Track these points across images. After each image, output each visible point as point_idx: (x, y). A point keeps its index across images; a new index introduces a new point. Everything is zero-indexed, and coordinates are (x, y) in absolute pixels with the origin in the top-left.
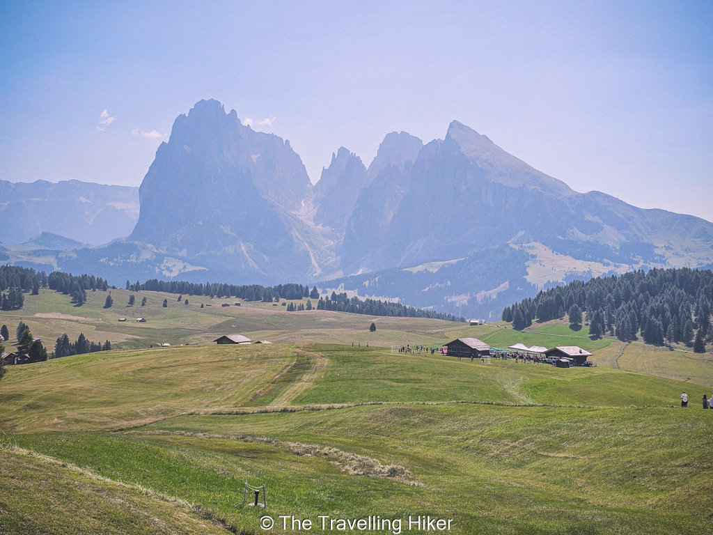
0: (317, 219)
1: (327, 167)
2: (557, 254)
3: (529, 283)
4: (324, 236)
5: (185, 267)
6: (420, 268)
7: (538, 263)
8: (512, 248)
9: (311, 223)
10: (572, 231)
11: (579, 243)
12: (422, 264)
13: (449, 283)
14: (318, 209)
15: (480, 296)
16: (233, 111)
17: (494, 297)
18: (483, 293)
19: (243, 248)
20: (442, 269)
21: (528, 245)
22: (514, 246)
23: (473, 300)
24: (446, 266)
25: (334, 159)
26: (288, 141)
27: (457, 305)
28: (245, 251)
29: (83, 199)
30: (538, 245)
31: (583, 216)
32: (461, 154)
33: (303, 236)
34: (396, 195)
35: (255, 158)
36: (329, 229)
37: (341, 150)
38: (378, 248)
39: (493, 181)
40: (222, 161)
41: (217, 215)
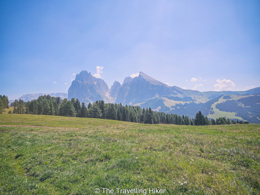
0: (110, 96)
1: (112, 85)
2: (170, 100)
4: (112, 100)
7: (166, 102)
8: (158, 99)
9: (108, 97)
10: (171, 95)
11: (174, 97)
12: (136, 104)
14: (110, 94)
16: (90, 73)
21: (162, 98)
24: (142, 104)
25: (114, 83)
26: (103, 80)
29: (62, 96)
30: (164, 98)
31: (173, 91)
32: (143, 78)
33: (106, 100)
34: (128, 89)
35: (95, 83)
36: (113, 98)
37: (116, 81)
38: (124, 101)
39: (151, 84)
40: (87, 83)
41: (85, 96)
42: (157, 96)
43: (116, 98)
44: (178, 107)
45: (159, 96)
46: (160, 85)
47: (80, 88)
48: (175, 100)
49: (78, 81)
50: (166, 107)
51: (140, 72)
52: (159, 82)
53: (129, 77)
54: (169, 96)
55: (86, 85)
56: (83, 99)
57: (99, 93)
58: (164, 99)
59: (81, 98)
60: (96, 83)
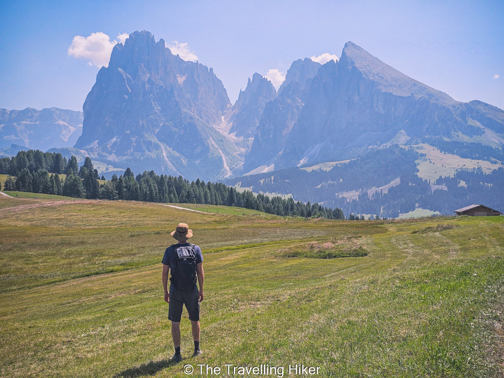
0: (231, 131)
1: (243, 90)
2: (445, 154)
3: (421, 179)
4: (237, 144)
5: (107, 169)
6: (316, 168)
7: (428, 161)
8: (401, 148)
9: (226, 134)
10: (457, 134)
11: (465, 144)
12: (316, 164)
13: (341, 180)
14: (233, 123)
15: (371, 191)
16: (162, 40)
17: (386, 192)
18: (374, 189)
19: (164, 154)
20: (336, 167)
21: (417, 146)
22: (403, 147)
23: (364, 196)
24: (339, 166)
25: (249, 83)
26: (211, 69)
27: (348, 200)
28: (165, 157)
29: (61, 122)
30: (426, 146)
31: (466, 122)
32: (355, 68)
33: (218, 144)
34: (297, 107)
35: (181, 80)
36: (241, 139)
37: (256, 75)
38: (281, 153)
39: (384, 91)
40: (149, 80)
41: (143, 126)
42: (402, 139)
43: (253, 139)
44: (463, 184)
45: (409, 138)
46: (415, 95)
47: (126, 96)
48: (463, 156)
49: (120, 69)
50: (419, 181)
51: (346, 45)
52: (415, 83)
53: (308, 61)
54: (446, 139)
55: (147, 86)
56: (134, 139)
57: (191, 118)
58: (420, 151)
59: (128, 132)
60: (184, 78)
